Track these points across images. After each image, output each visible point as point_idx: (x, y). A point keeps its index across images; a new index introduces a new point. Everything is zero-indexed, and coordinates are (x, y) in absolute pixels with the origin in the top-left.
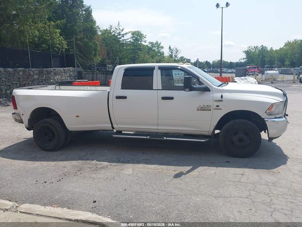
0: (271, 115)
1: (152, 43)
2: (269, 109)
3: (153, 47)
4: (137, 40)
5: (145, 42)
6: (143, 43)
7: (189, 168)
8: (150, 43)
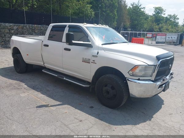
0: (133, 75)
1: (170, 16)
2: (132, 70)
3: (171, 18)
4: (158, 13)
5: (164, 14)
6: (162, 15)
7: (58, 103)
8: (169, 15)
